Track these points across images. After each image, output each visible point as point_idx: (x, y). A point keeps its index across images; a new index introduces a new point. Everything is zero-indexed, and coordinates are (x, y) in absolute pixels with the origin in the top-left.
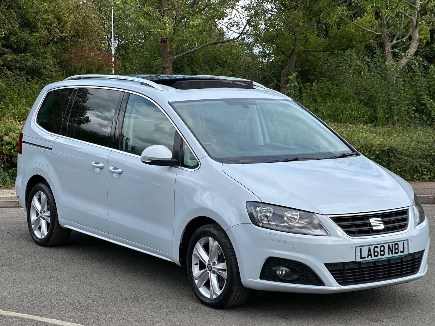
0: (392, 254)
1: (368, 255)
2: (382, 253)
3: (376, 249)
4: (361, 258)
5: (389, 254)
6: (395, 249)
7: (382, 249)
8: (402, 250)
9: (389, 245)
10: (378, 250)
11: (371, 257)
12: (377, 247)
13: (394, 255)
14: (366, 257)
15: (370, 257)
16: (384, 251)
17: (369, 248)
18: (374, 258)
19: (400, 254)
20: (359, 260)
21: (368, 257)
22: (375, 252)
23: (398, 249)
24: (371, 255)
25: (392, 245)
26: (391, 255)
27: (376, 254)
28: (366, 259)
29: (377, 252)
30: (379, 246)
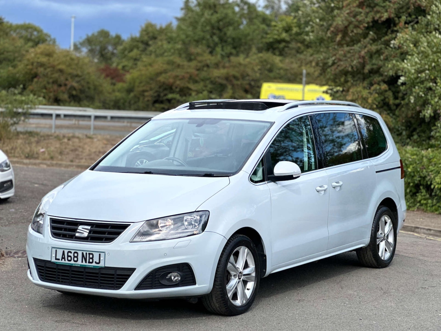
0: (86, 262)
1: (62, 258)
2: (76, 259)
3: (70, 254)
4: (56, 259)
5: (82, 262)
6: (90, 258)
7: (76, 255)
8: (98, 261)
9: (83, 253)
10: (72, 255)
11: (65, 260)
12: (71, 252)
13: (87, 264)
14: (60, 259)
15: (63, 260)
16: (77, 257)
17: (64, 251)
18: (67, 262)
19: (94, 264)
20: (54, 260)
21: (62, 260)
22: (68, 256)
23: (92, 258)
24: (64, 258)
25: (86, 253)
26: (84, 263)
27: (69, 258)
28: (60, 261)
29: (70, 256)
30: (73, 252)
